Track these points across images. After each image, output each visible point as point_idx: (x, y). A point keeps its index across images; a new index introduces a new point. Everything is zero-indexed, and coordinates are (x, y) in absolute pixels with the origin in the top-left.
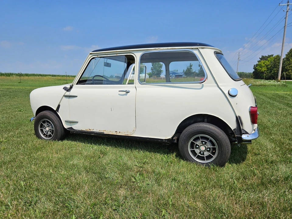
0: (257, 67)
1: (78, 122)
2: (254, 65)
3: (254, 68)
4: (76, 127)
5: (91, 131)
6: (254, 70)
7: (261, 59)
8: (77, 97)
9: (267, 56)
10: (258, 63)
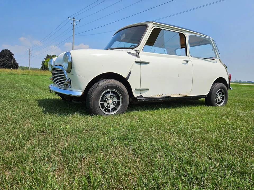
0: (44, 64)
1: (149, 89)
2: (42, 62)
3: (42, 64)
4: (146, 95)
5: (160, 96)
6: (42, 66)
7: (47, 57)
8: (149, 63)
9: (52, 55)
10: (45, 60)
